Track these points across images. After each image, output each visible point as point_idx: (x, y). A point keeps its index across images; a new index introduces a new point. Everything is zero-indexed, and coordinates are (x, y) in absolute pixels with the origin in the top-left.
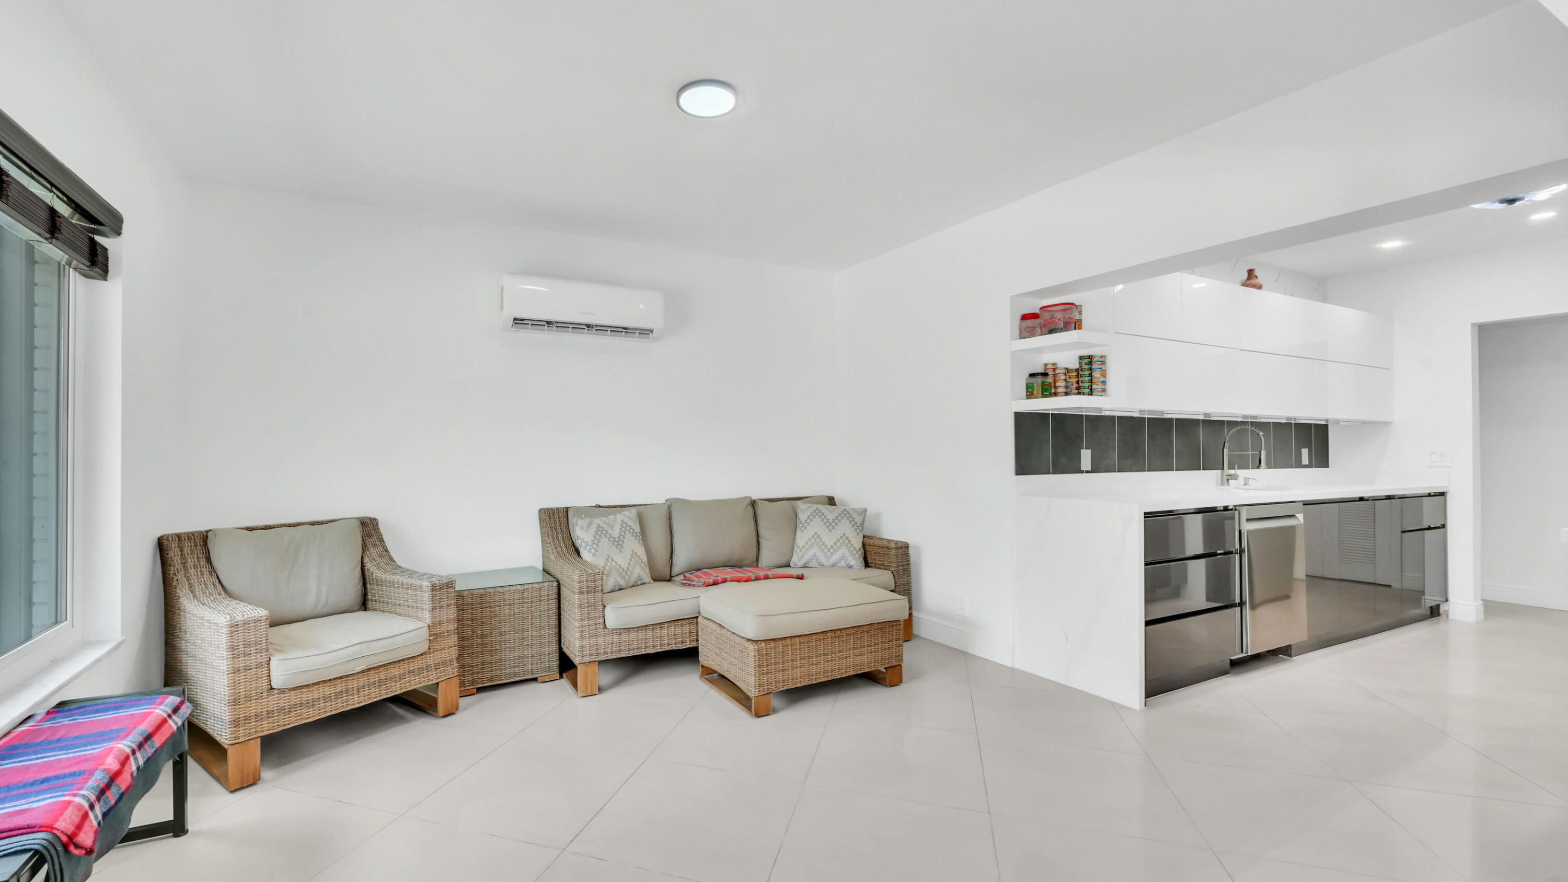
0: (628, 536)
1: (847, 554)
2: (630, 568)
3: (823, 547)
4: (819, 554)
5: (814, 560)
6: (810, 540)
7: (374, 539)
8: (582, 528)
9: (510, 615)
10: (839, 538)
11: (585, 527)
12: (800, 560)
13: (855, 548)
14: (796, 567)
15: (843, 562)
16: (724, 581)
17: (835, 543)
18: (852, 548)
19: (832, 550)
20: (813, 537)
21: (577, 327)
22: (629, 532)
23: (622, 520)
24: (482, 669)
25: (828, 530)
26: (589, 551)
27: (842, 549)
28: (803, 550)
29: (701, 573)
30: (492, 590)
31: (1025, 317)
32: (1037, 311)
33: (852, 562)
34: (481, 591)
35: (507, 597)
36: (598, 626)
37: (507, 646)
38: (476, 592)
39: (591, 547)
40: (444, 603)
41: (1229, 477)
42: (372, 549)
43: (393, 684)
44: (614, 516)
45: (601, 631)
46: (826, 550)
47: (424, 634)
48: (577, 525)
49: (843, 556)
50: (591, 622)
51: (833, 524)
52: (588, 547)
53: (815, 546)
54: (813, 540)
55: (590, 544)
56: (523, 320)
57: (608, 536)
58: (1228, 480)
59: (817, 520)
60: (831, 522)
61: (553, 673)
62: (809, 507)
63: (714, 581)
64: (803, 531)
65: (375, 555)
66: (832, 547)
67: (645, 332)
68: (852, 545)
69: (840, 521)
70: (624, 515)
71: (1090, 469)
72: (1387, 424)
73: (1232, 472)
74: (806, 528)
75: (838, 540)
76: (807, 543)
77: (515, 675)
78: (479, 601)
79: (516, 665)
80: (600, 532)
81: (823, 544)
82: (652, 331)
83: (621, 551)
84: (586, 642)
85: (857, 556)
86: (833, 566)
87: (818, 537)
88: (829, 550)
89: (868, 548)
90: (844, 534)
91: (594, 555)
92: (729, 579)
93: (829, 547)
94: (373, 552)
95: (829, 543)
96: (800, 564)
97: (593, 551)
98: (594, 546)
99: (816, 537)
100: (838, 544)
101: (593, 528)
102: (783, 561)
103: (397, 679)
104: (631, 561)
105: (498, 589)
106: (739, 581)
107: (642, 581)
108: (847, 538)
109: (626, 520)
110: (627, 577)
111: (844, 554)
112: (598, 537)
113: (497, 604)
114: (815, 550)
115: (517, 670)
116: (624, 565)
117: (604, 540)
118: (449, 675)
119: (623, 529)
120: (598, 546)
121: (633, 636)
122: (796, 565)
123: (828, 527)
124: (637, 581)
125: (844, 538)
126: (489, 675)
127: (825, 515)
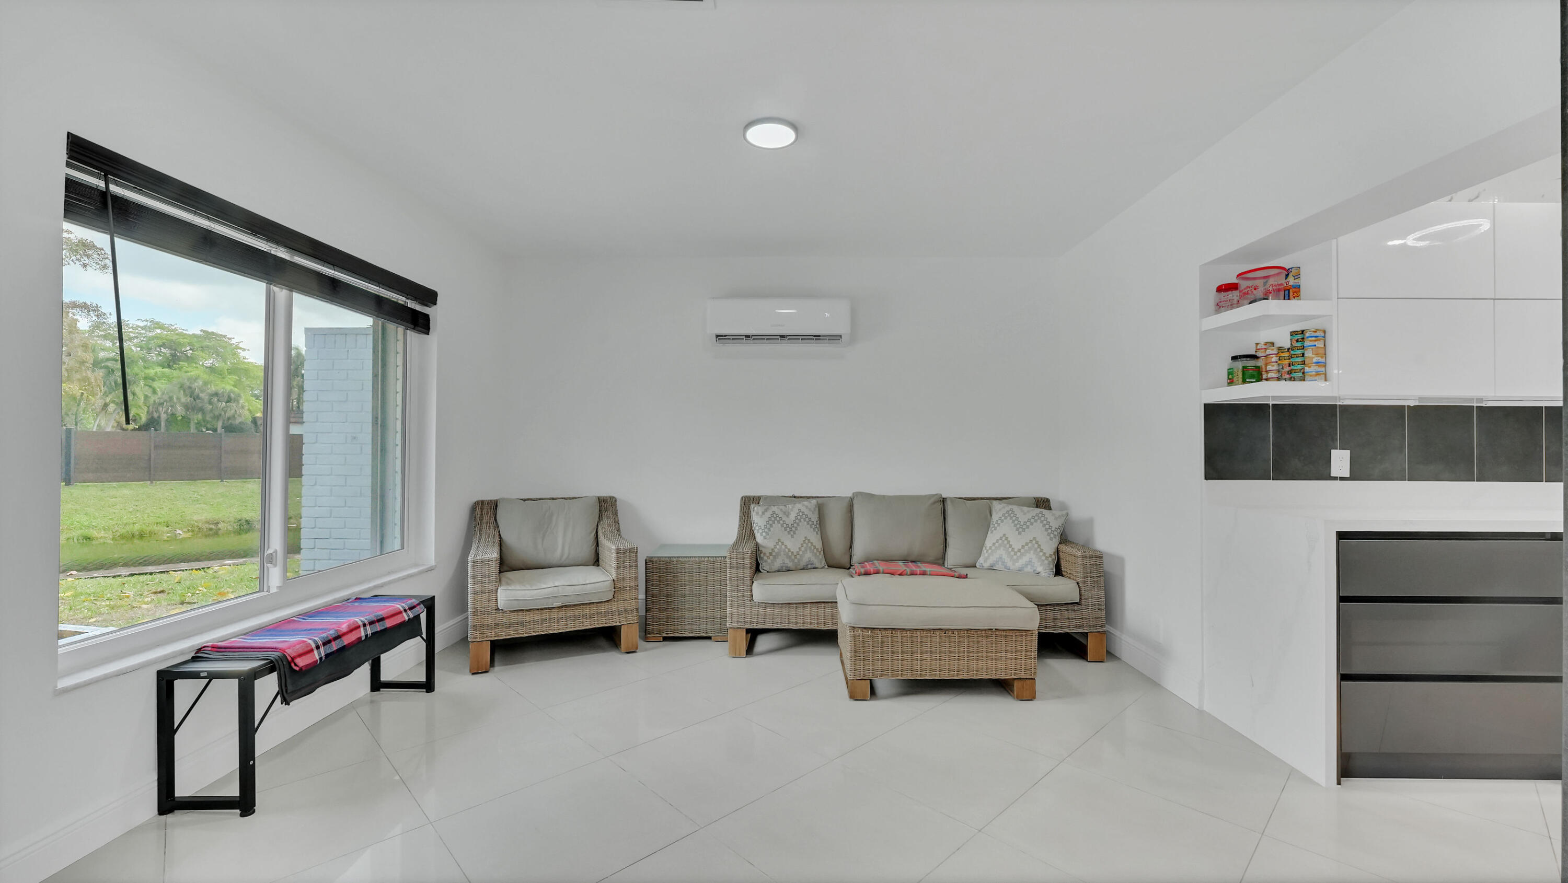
0: (803, 524)
1: (1035, 560)
2: (801, 553)
3: (1010, 549)
4: (1005, 557)
5: (1000, 563)
6: (997, 541)
7: (609, 513)
8: (757, 513)
10: (1028, 541)
11: (760, 513)
12: (985, 561)
13: (1044, 554)
15: (1029, 566)
17: (1023, 546)
18: (1041, 554)
19: (1019, 554)
20: (1001, 538)
21: (772, 338)
22: (805, 521)
23: (799, 510)
24: (667, 622)
26: (761, 534)
27: (1030, 553)
33: (1040, 569)
37: (687, 606)
44: (793, 505)
45: (748, 604)
46: (1012, 553)
47: (608, 587)
48: (754, 510)
49: (1030, 561)
51: (1024, 527)
52: (760, 531)
53: (1002, 548)
54: (1000, 541)
55: (763, 528)
57: (781, 522)
59: (1009, 521)
61: (724, 635)
62: (1004, 507)
64: (992, 532)
66: (1019, 550)
67: (835, 338)
68: (1042, 550)
69: (1032, 524)
70: (803, 505)
71: (1349, 476)
74: (996, 529)
75: (1027, 544)
76: (994, 544)
77: (693, 631)
79: (692, 623)
80: (774, 519)
81: (1011, 546)
82: (841, 337)
83: (792, 537)
85: (1046, 562)
86: (1019, 571)
87: (1007, 539)
88: (1016, 554)
89: (1061, 554)
90: (1035, 539)
91: (765, 538)
93: (1016, 550)
95: (1017, 546)
96: (986, 565)
97: (764, 534)
98: (766, 530)
99: (1004, 538)
100: (1026, 547)
101: (768, 514)
102: (968, 561)
107: (814, 566)
108: (1037, 542)
109: (803, 509)
110: (796, 560)
112: (771, 522)
113: (679, 570)
114: (1001, 552)
115: (694, 627)
116: (795, 549)
117: (777, 526)
119: (799, 517)
120: (769, 530)
122: (982, 567)
123: (1017, 529)
124: (808, 565)
125: (1034, 542)
126: (672, 628)
127: (1017, 516)
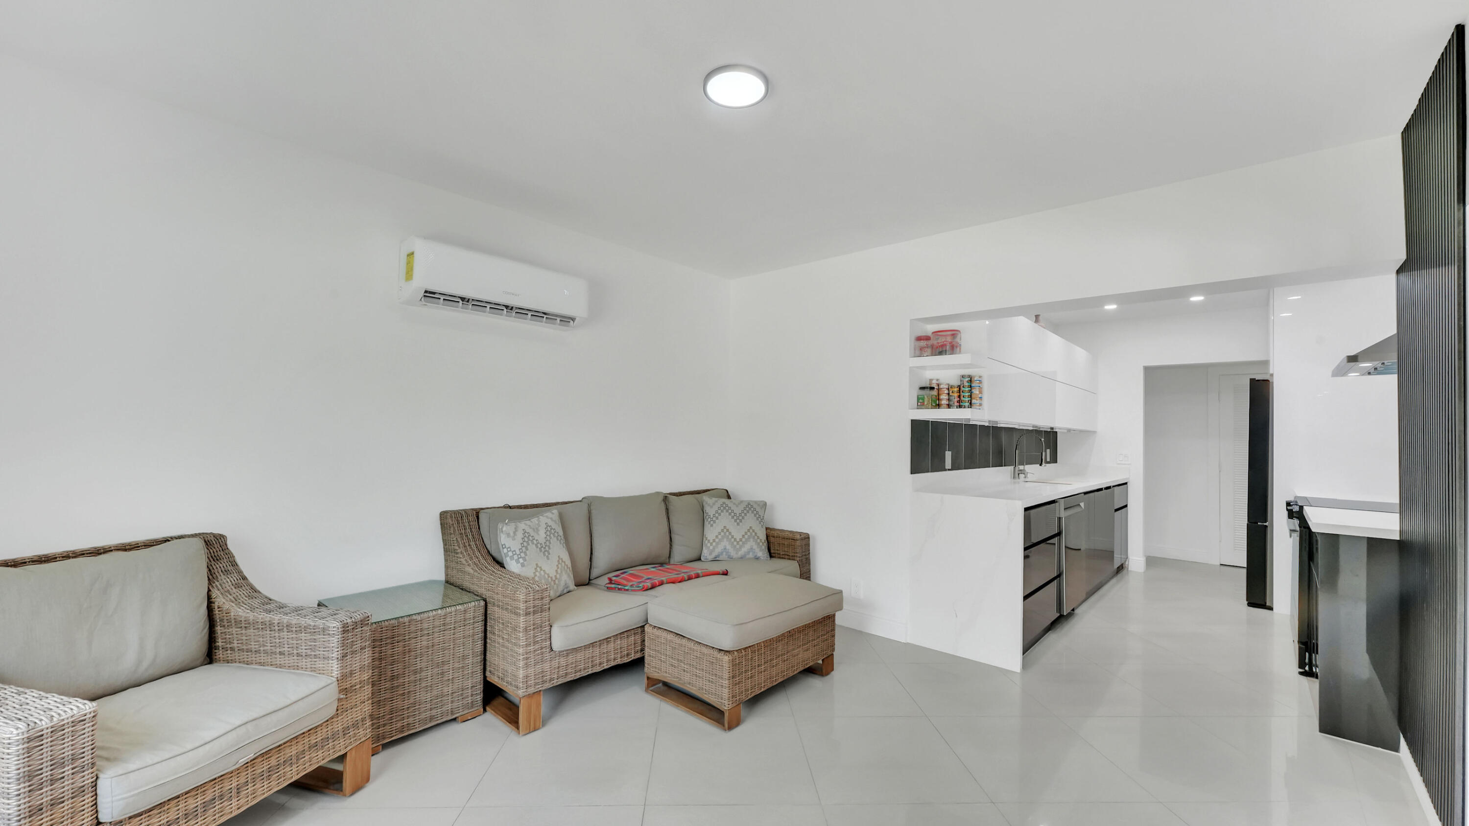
0: (554, 540)
1: (755, 547)
2: (558, 576)
3: (733, 540)
4: (728, 547)
5: (724, 553)
6: (720, 533)
7: (224, 564)
8: (508, 535)
9: (428, 647)
10: (746, 531)
11: (512, 534)
12: (710, 554)
13: (761, 540)
14: (707, 561)
15: (751, 554)
16: (661, 583)
17: (743, 536)
18: (759, 541)
19: (741, 543)
20: (722, 530)
21: (497, 307)
22: (554, 536)
23: (546, 523)
24: (391, 718)
25: (736, 523)
26: (517, 561)
27: (750, 541)
28: (714, 544)
29: (627, 575)
30: (406, 620)
31: (919, 339)
32: (930, 334)
33: (760, 554)
34: (393, 622)
35: (425, 625)
36: (544, 650)
37: (423, 685)
38: (387, 623)
39: (519, 556)
40: (357, 647)
41: (1020, 472)
42: (222, 577)
43: (288, 769)
44: (536, 519)
45: (547, 656)
46: (735, 543)
47: (332, 692)
48: (502, 532)
49: (752, 549)
50: (537, 647)
51: (741, 518)
52: (516, 557)
53: (725, 540)
54: (722, 534)
55: (518, 552)
56: (434, 293)
57: (535, 542)
58: (1019, 474)
59: (725, 514)
60: (738, 516)
61: (476, 708)
62: (716, 501)
63: (652, 585)
64: (712, 526)
65: (228, 586)
66: (741, 540)
67: (567, 320)
68: (758, 537)
69: (746, 515)
70: (547, 517)
71: (950, 468)
72: (1095, 432)
73: (1021, 467)
74: (714, 522)
75: (746, 533)
76: (717, 537)
77: (432, 718)
78: (389, 634)
79: (433, 706)
80: (527, 539)
81: (733, 537)
82: (573, 319)
83: (548, 558)
84: (531, 671)
85: (763, 547)
86: (741, 558)
87: (728, 530)
88: (738, 543)
89: (772, 539)
90: (750, 527)
91: (523, 565)
92: (665, 581)
93: (738, 540)
94: (226, 581)
95: (738, 536)
96: (710, 557)
97: (521, 560)
98: (523, 555)
99: (725, 530)
100: (746, 536)
101: (520, 535)
102: (693, 554)
103: (294, 760)
104: (558, 568)
105: (414, 617)
106: (673, 583)
107: (568, 589)
108: (753, 531)
109: (550, 523)
110: (555, 587)
111: (752, 546)
112: (525, 544)
113: (412, 635)
114: (725, 544)
115: (434, 712)
116: (552, 574)
117: (532, 547)
118: (360, 739)
119: (548, 533)
120: (525, 553)
121: (580, 656)
122: (707, 559)
123: (735, 521)
124: (563, 590)
125: (751, 531)
126: (399, 725)
127: (732, 509)
